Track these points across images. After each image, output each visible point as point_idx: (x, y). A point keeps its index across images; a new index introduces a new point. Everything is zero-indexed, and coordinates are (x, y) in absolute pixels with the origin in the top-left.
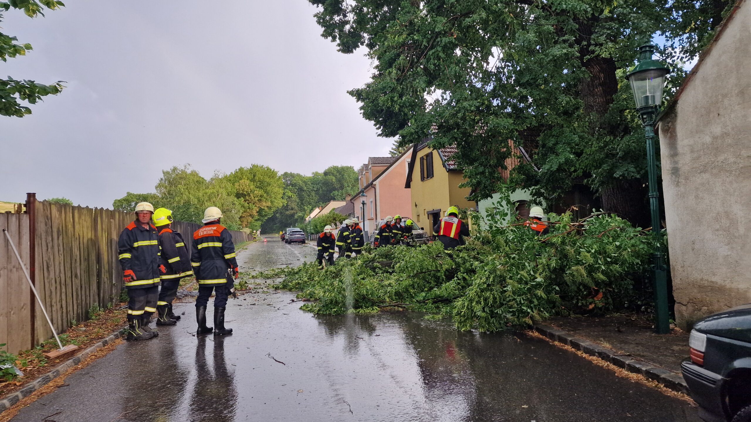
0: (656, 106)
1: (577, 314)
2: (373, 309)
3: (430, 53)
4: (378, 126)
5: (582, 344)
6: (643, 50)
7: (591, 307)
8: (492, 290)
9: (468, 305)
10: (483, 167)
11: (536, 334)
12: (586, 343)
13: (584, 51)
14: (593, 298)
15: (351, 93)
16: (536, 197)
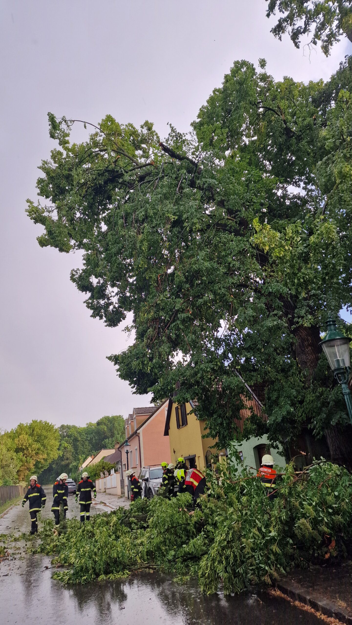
0: (346, 368)
1: (316, 565)
2: (124, 574)
3: (172, 325)
4: (132, 385)
5: (319, 603)
6: (328, 324)
7: (327, 556)
8: (232, 547)
9: (211, 566)
10: (221, 419)
11: (278, 593)
12: (323, 602)
13: (291, 322)
15: (110, 358)
16: (272, 441)
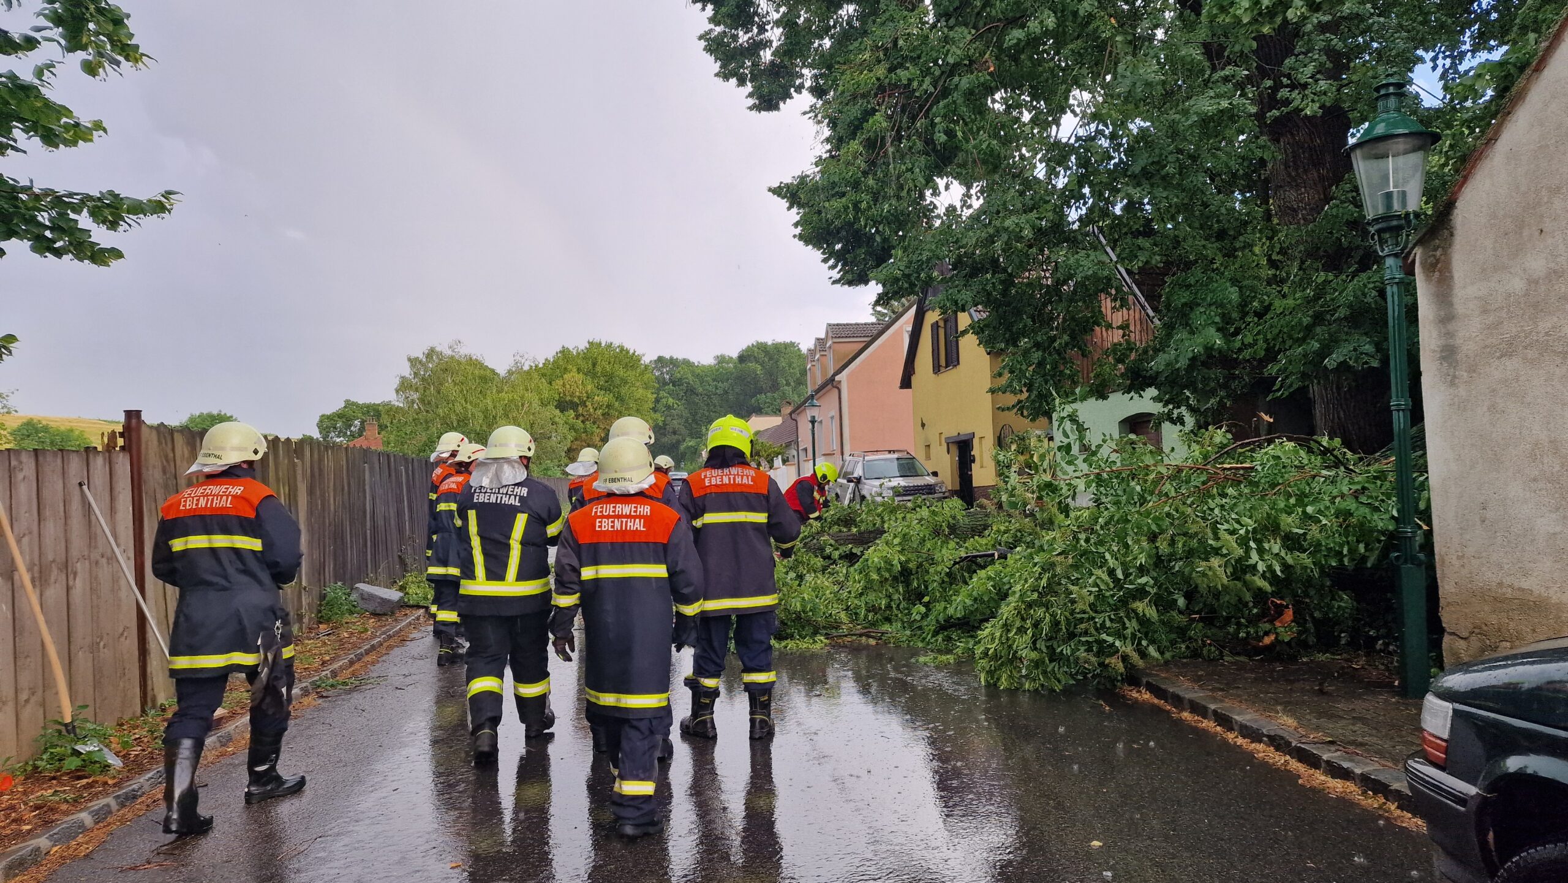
0: (1407, 214)
1: (1238, 654)
2: (815, 642)
3: (939, 106)
4: (831, 262)
5: (1236, 717)
6: (1383, 92)
7: (1267, 640)
8: (1047, 606)
11: (1146, 696)
12: (1245, 716)
13: (1268, 101)
14: (1271, 622)
15: (777, 191)
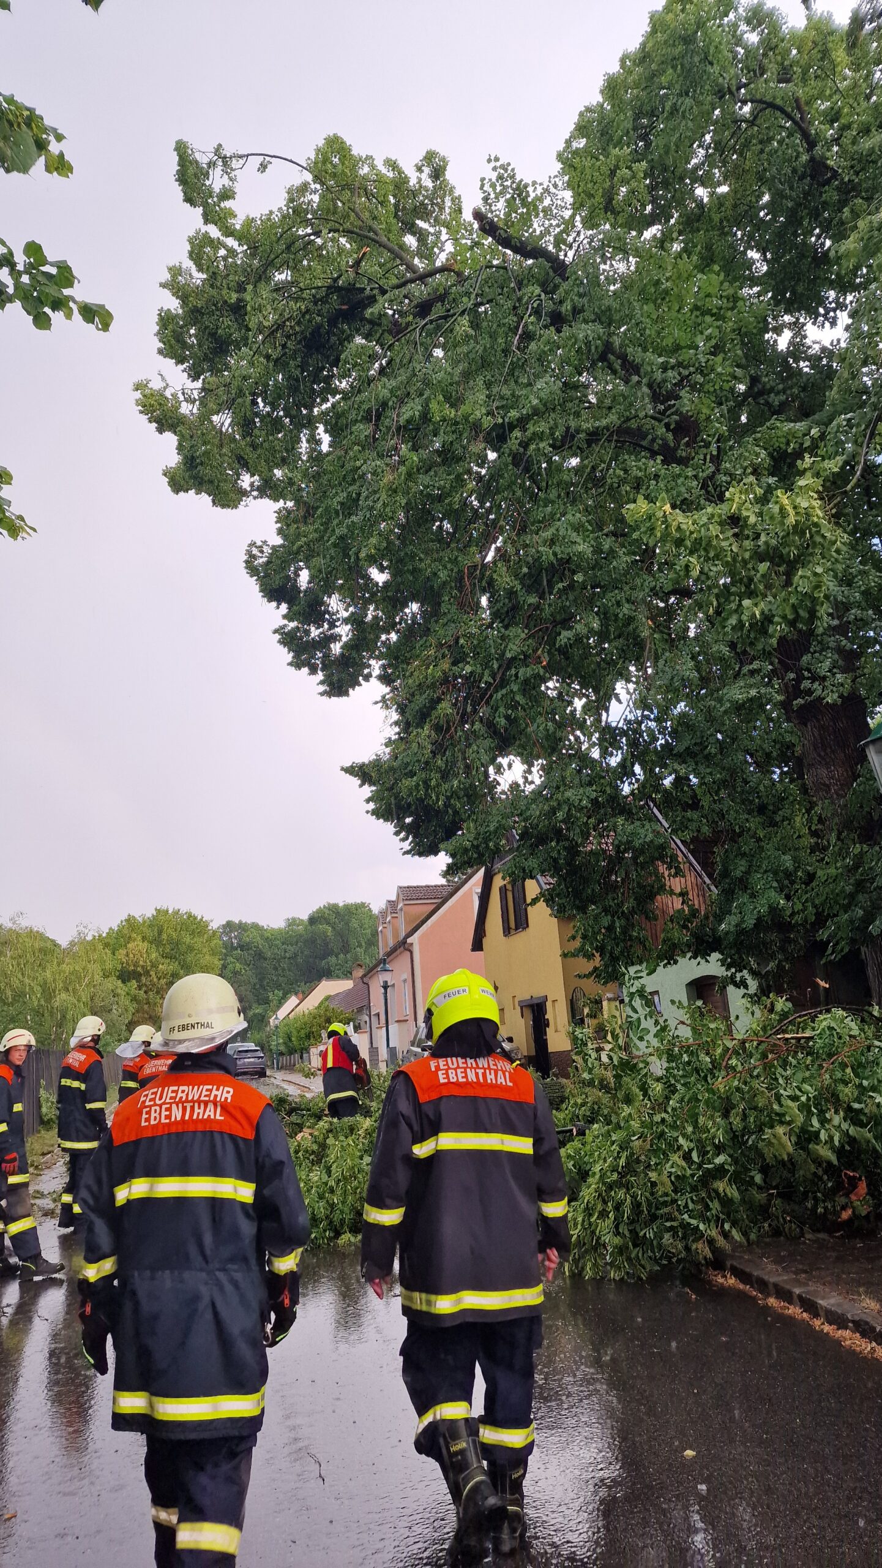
1: (818, 1231)
3: (499, 695)
4: (402, 835)
5: (821, 1302)
7: (846, 1215)
8: (628, 1187)
9: (583, 1221)
10: (609, 917)
11: (732, 1281)
12: (829, 1301)
13: (794, 691)
14: (847, 1195)
15: (350, 770)
16: (733, 970)
